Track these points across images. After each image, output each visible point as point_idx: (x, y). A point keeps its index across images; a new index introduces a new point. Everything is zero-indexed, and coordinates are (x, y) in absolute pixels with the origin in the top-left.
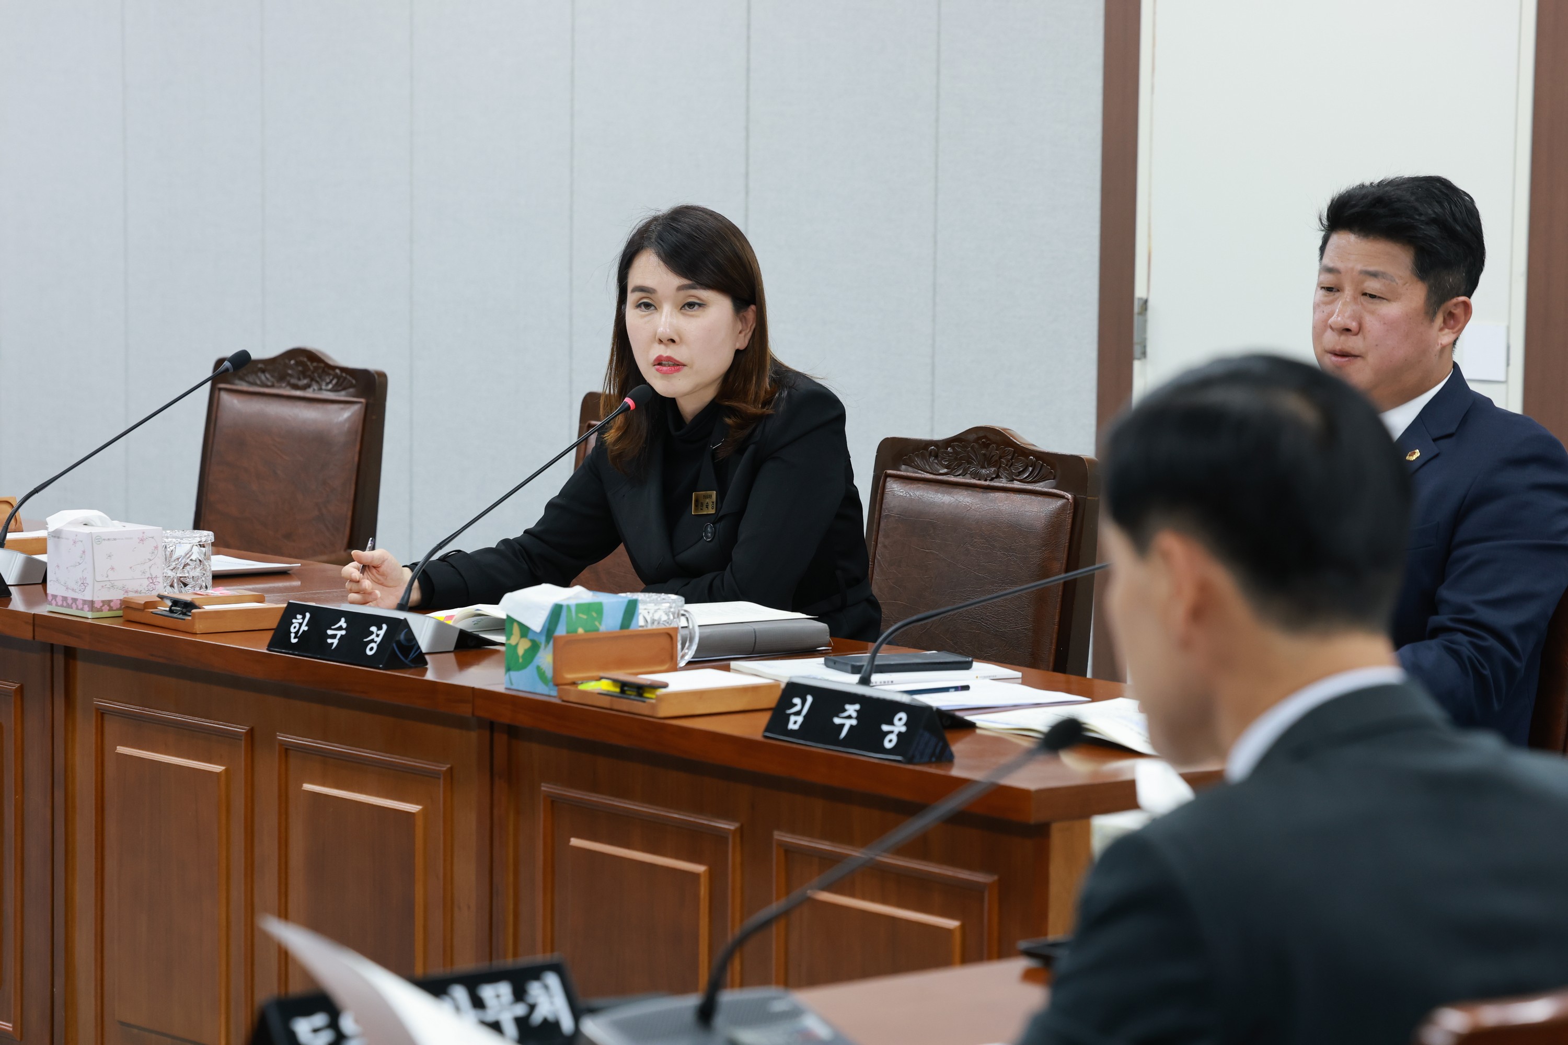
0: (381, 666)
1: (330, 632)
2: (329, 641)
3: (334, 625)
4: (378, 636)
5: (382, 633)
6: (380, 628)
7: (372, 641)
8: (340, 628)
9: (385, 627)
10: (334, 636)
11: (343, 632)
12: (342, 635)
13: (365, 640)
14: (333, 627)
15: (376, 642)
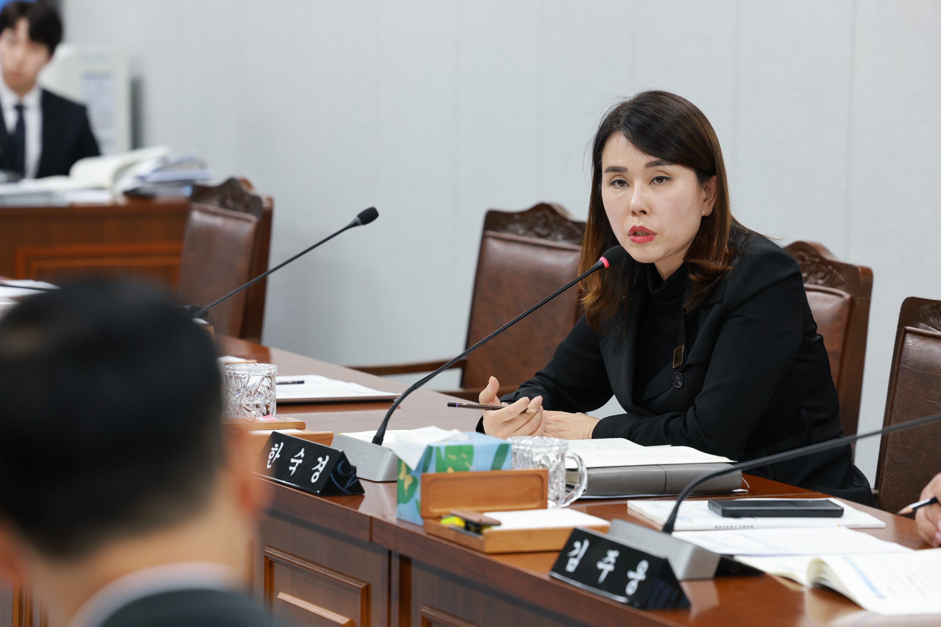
0: (318, 492)
1: (293, 460)
2: (291, 468)
3: (296, 454)
4: (321, 466)
5: (325, 463)
6: (324, 460)
7: (317, 470)
8: (299, 458)
9: (327, 458)
10: (293, 465)
11: (300, 461)
12: (299, 464)
13: (313, 469)
14: (295, 456)
15: (319, 471)
